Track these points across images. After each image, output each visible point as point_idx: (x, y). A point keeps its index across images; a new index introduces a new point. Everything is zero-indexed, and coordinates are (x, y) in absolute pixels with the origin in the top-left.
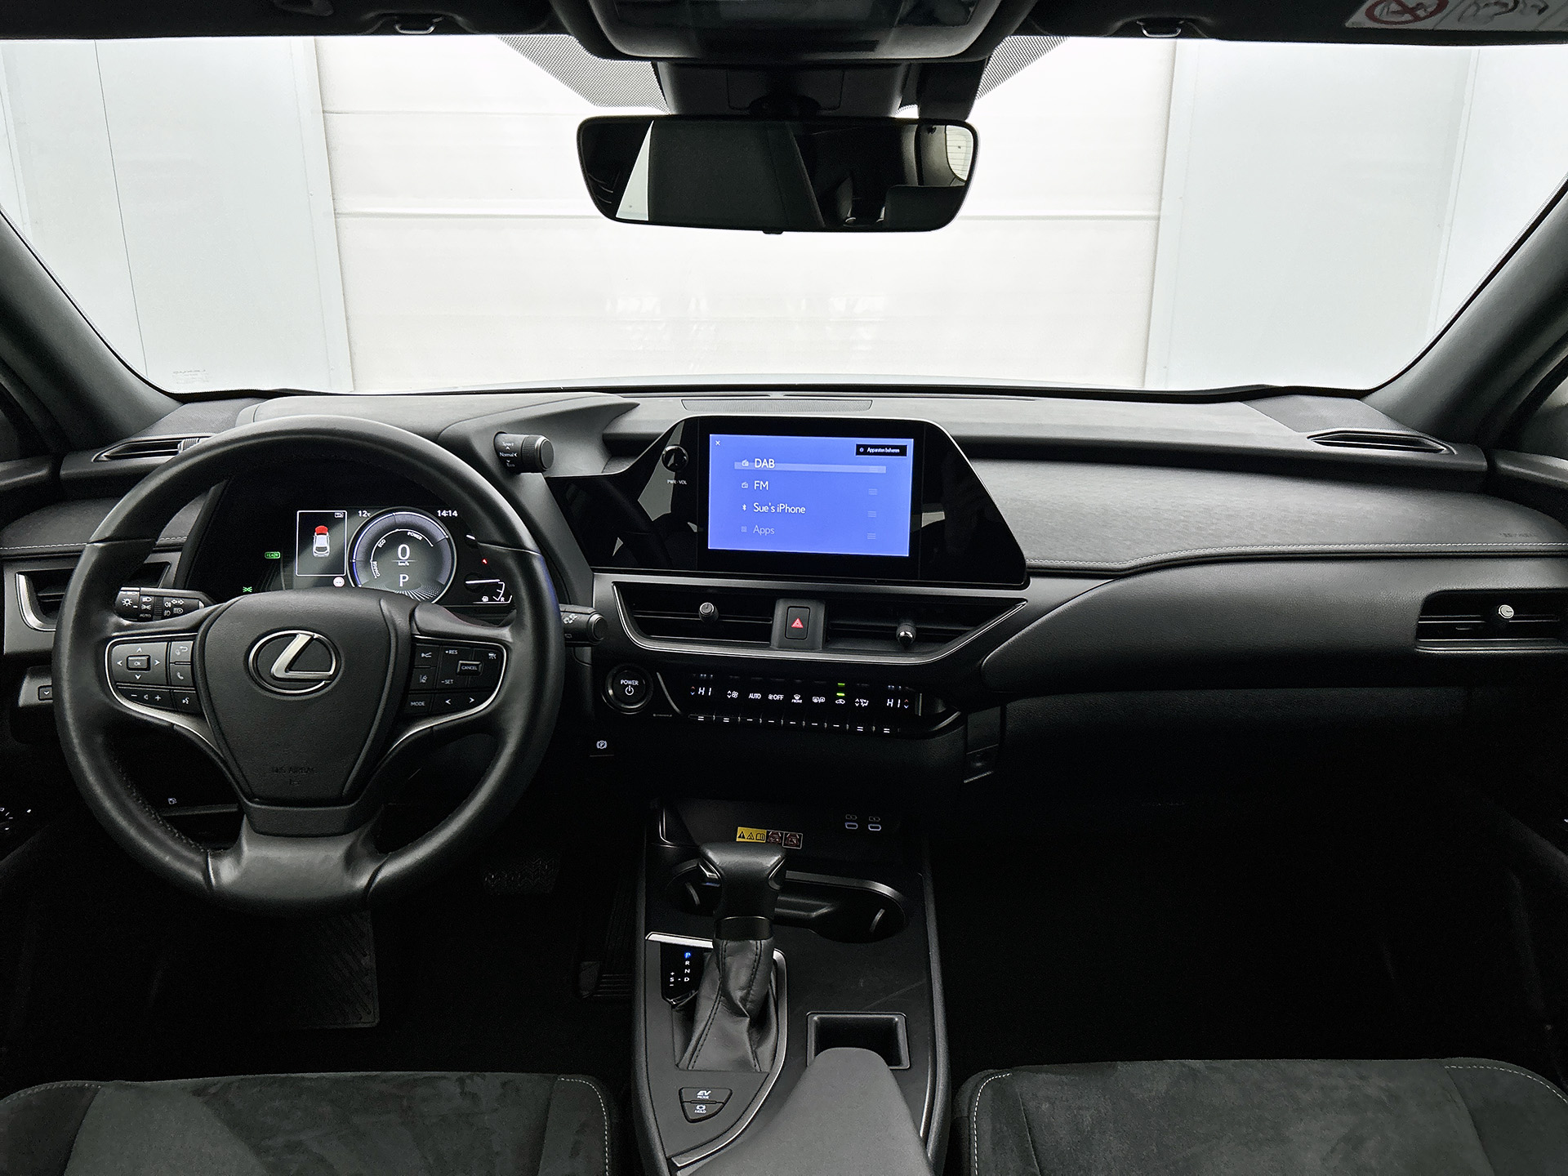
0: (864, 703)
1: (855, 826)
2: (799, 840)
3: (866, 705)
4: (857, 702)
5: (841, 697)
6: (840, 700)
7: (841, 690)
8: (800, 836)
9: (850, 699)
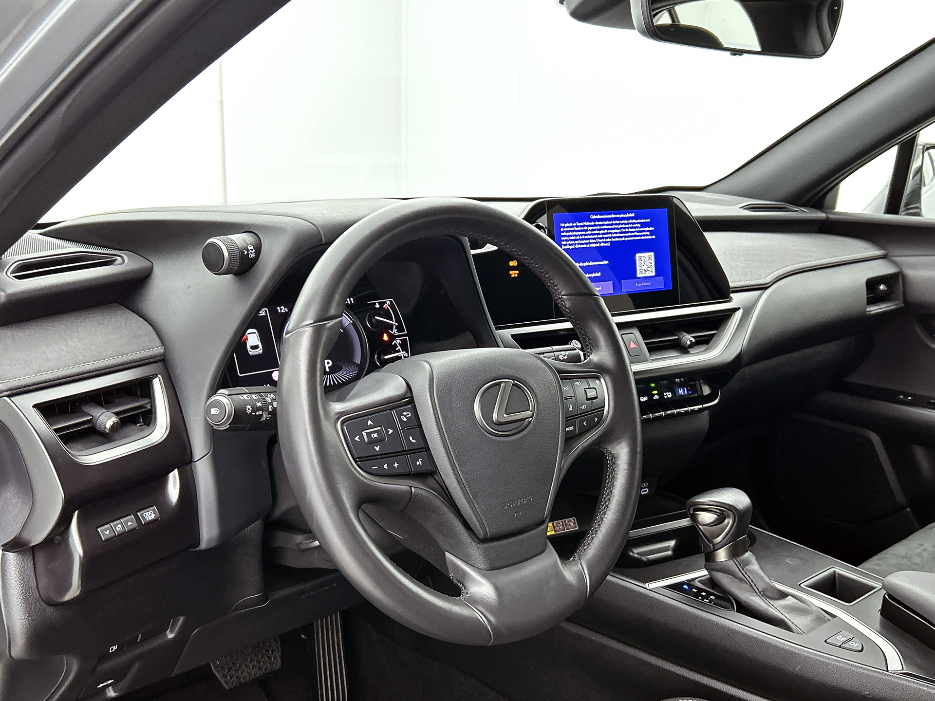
0: (669, 395)
1: (646, 491)
2: (574, 523)
3: (670, 396)
4: (665, 396)
5: (656, 394)
6: (656, 396)
7: (654, 389)
8: (573, 519)
9: (660, 394)
